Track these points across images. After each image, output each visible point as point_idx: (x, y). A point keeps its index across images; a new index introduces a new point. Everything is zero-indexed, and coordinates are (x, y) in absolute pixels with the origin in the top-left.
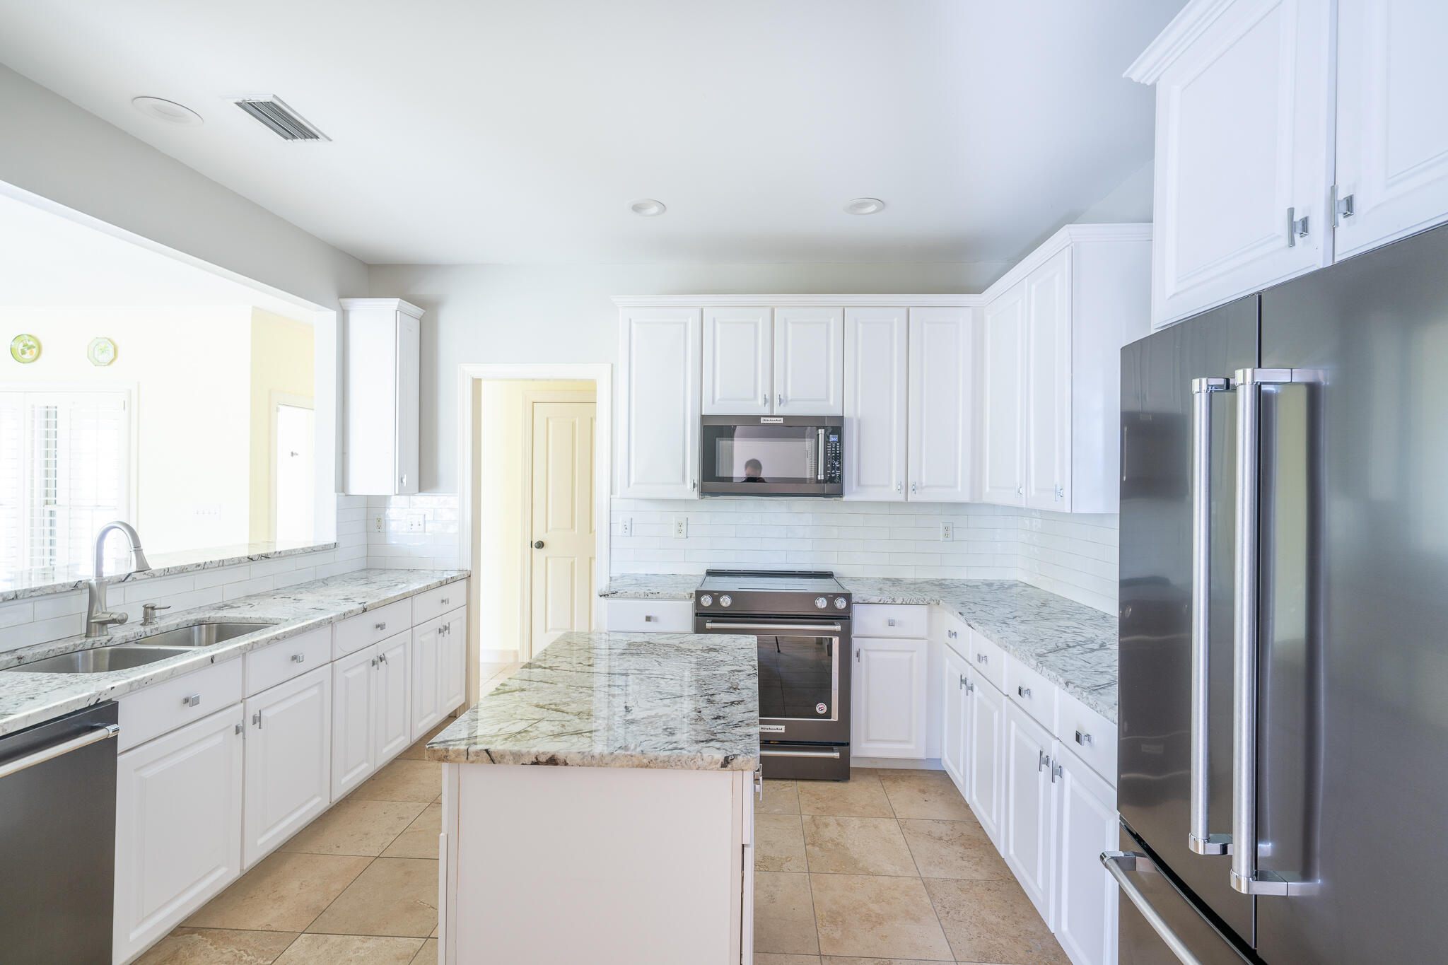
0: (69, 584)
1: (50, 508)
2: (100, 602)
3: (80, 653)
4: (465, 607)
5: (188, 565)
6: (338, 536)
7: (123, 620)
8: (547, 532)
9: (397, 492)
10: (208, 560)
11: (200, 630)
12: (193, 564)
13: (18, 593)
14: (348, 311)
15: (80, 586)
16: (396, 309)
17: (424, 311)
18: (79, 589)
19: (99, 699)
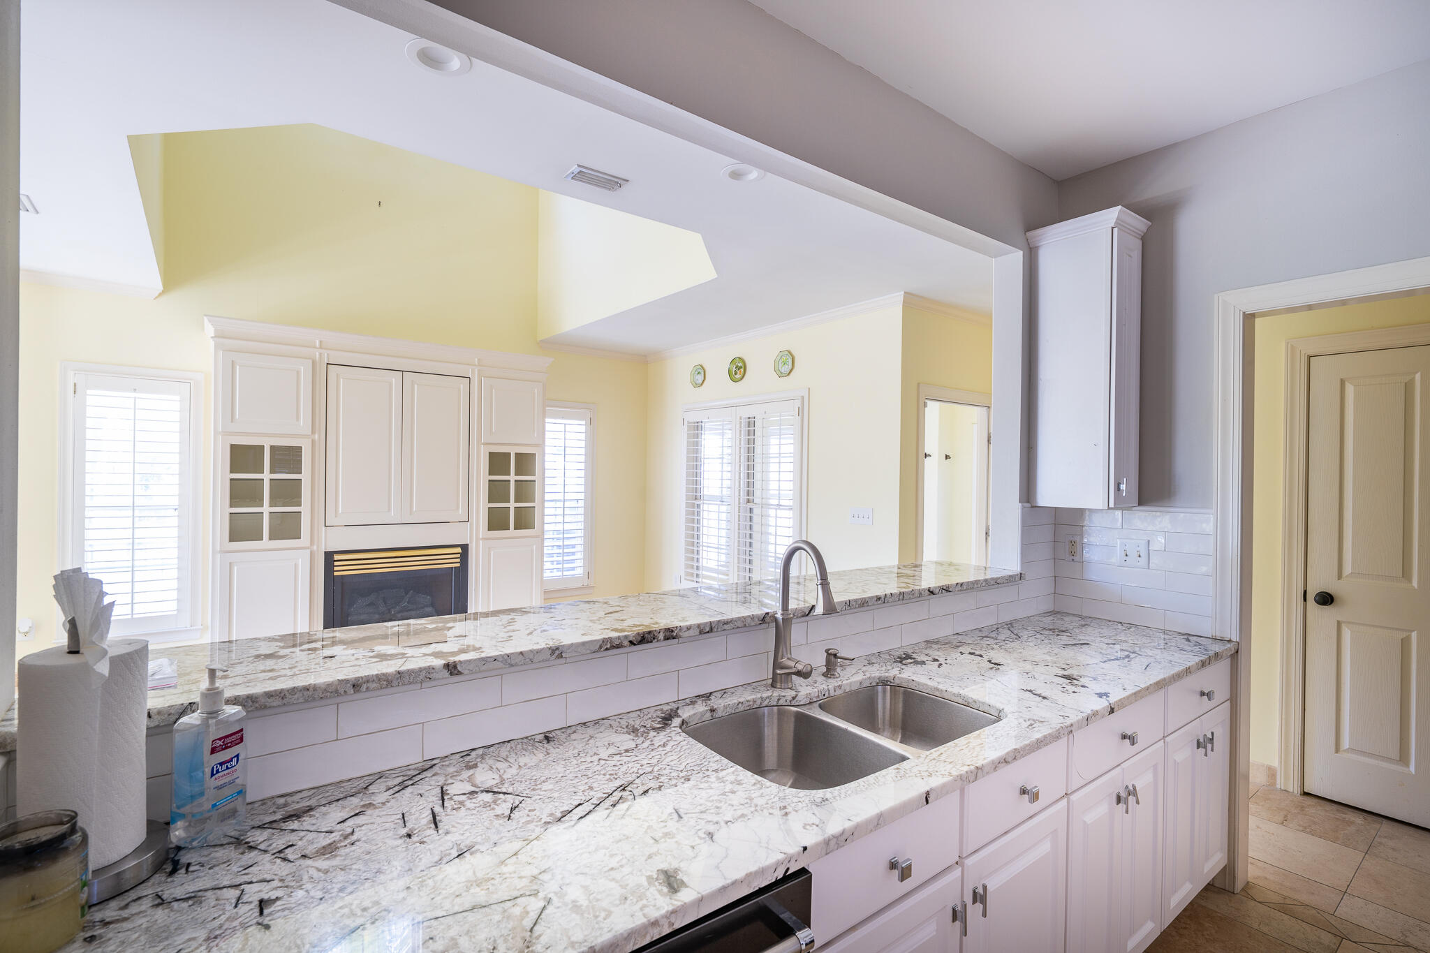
0: (758, 616)
1: (750, 505)
2: (786, 644)
3: (766, 708)
4: (1229, 701)
5: (869, 598)
6: (1023, 563)
7: (807, 673)
8: (1340, 577)
9: (1112, 505)
10: (888, 592)
11: (884, 691)
12: (872, 597)
13: (713, 625)
14: (1037, 248)
15: (767, 619)
16: (1113, 225)
17: (1151, 224)
18: (766, 623)
19: (788, 869)
